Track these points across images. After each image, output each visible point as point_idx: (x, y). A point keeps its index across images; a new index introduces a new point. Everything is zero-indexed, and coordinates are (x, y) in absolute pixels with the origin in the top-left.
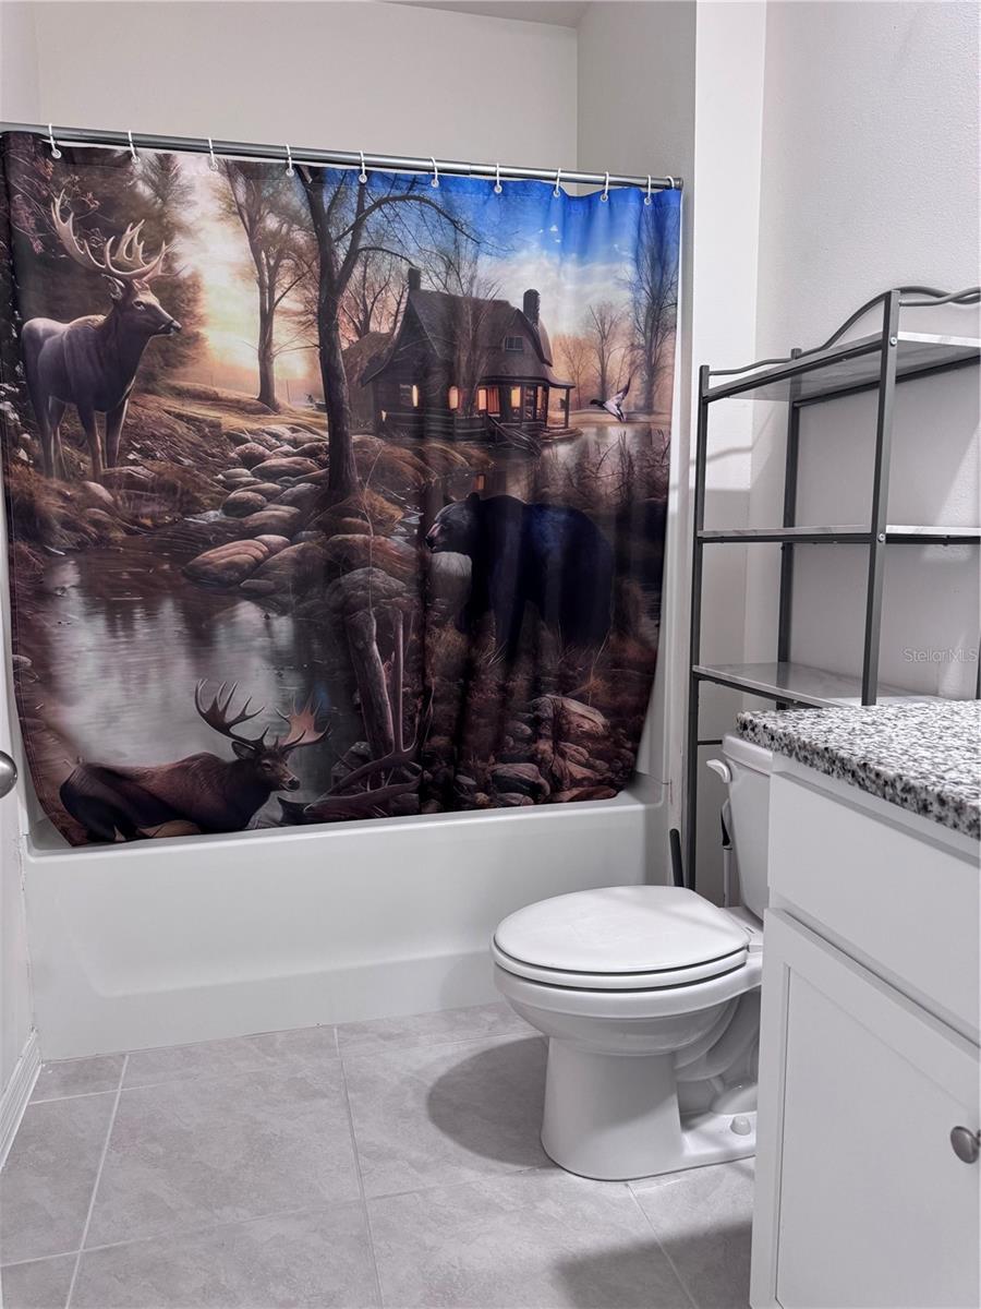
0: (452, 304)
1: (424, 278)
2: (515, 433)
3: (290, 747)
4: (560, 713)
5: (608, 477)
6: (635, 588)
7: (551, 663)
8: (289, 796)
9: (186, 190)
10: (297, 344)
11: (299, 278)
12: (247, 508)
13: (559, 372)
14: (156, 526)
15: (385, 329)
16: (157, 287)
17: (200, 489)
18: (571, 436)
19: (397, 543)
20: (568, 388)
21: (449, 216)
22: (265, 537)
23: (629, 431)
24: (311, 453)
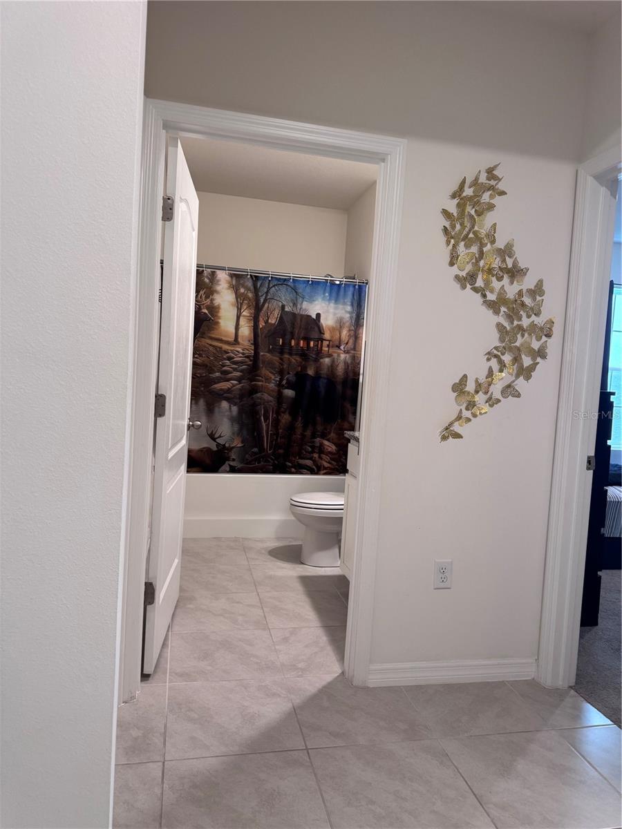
0: (294, 315)
1: (286, 307)
2: (311, 355)
3: (233, 448)
4: (322, 445)
5: (340, 370)
6: (348, 406)
7: (320, 428)
8: (232, 463)
9: (218, 281)
10: (247, 325)
11: (249, 307)
12: (227, 373)
13: (327, 336)
14: (201, 377)
15: (273, 322)
16: (208, 308)
17: (214, 366)
18: (330, 356)
19: (272, 386)
20: (329, 341)
21: (295, 290)
22: (232, 382)
23: (348, 355)
24: (247, 357)
